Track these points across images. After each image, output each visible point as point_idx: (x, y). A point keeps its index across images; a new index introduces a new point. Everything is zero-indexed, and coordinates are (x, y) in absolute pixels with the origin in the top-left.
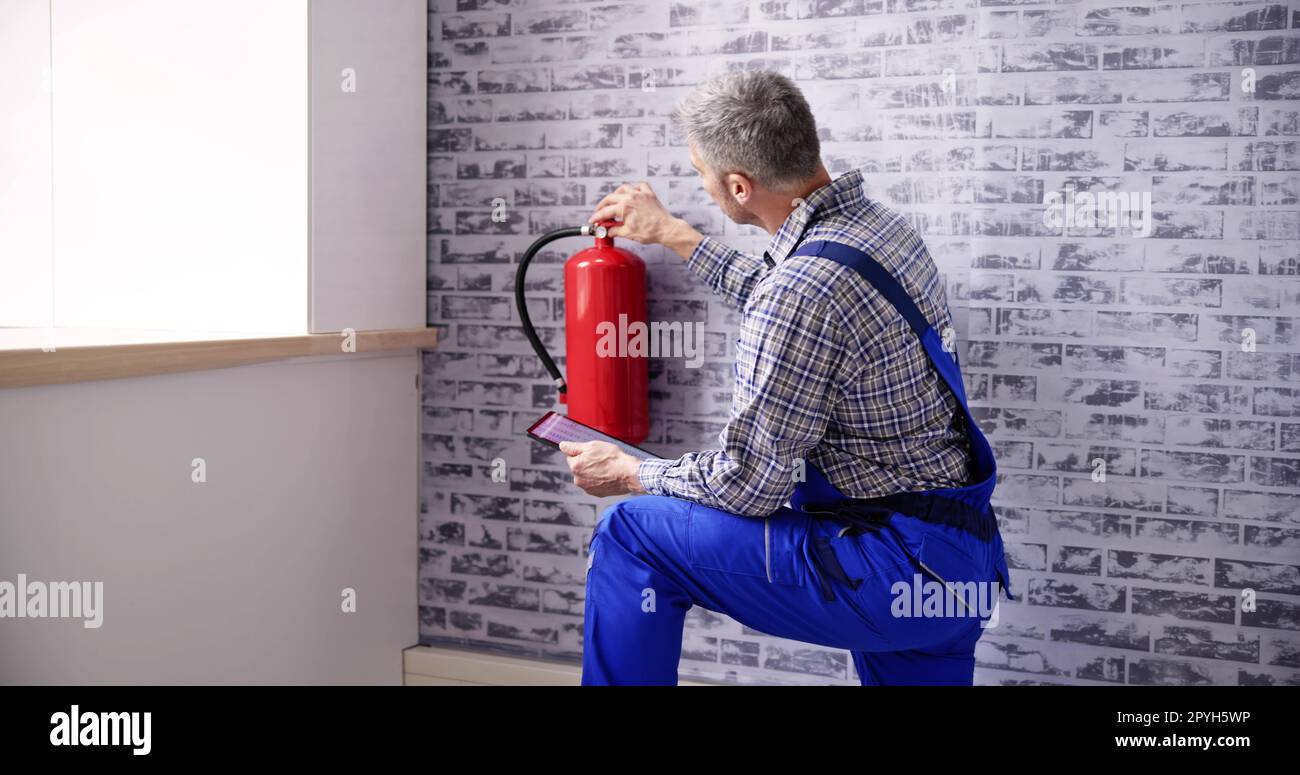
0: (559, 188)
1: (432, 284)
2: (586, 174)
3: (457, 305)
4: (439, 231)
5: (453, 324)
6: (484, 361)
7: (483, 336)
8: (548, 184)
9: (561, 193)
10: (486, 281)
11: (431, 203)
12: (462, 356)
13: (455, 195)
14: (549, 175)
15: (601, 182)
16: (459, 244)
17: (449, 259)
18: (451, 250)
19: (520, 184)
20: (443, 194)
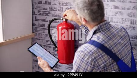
0: (57, 7)
1: (33, 25)
2: (63, 5)
3: (38, 29)
4: (35, 14)
5: (38, 33)
6: (44, 41)
7: (43, 36)
8: (55, 6)
9: (58, 8)
10: (44, 25)
11: (33, 8)
12: (39, 39)
13: (37, 7)
14: (55, 4)
15: (66, 7)
16: (39, 17)
17: (37, 20)
18: (37, 18)
19: (50, 6)
20: (35, 7)
